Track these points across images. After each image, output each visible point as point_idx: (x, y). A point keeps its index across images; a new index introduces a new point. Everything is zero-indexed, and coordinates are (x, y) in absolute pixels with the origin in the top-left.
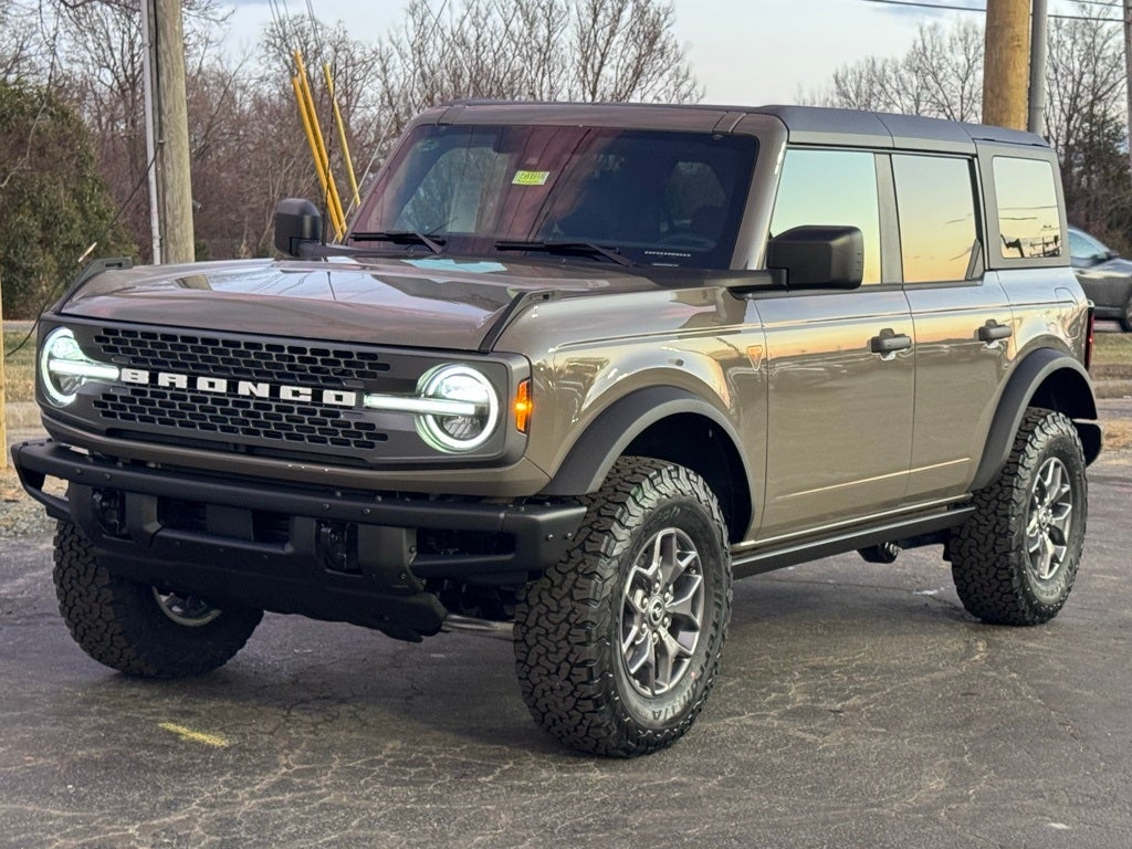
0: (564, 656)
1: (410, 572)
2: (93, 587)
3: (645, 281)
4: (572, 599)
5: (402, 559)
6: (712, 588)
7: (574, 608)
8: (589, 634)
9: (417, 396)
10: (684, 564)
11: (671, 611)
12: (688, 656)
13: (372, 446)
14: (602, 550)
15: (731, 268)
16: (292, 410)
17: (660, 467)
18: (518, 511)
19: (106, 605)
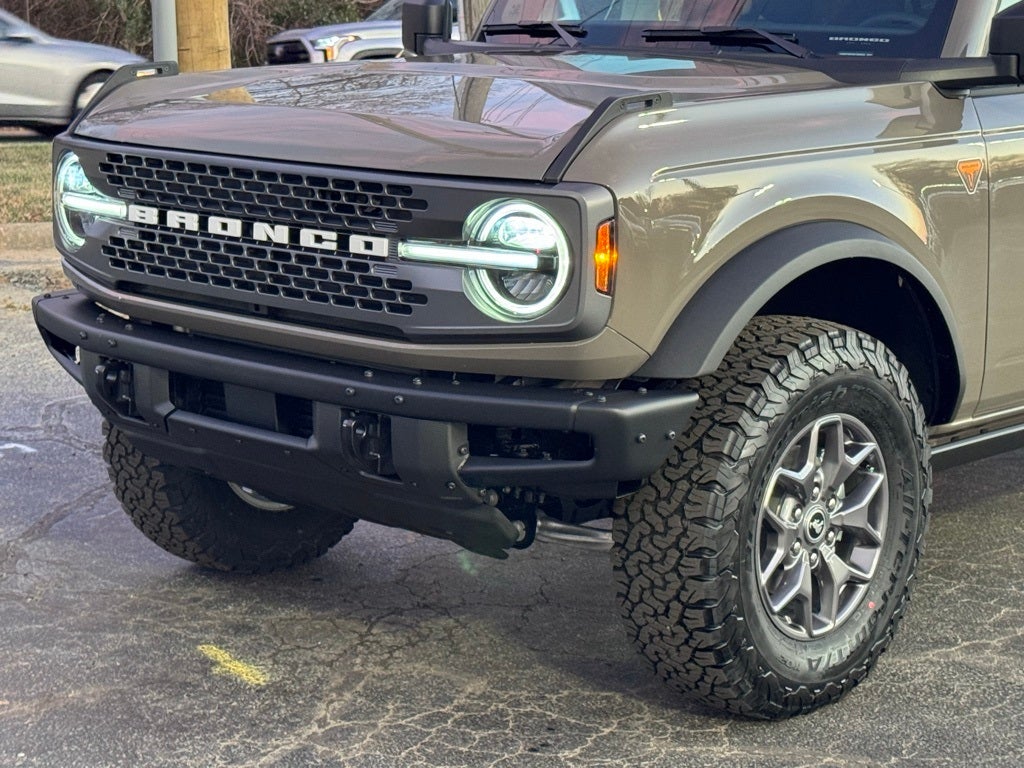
0: (674, 593)
1: (459, 479)
2: (142, 469)
3: (820, 77)
4: (683, 517)
5: (448, 463)
6: (900, 490)
7: (686, 530)
8: (705, 564)
9: (464, 244)
10: (855, 461)
11: (838, 523)
12: (864, 581)
13: (407, 310)
14: (725, 451)
15: (942, 56)
16: (314, 260)
17: (816, 332)
18: (596, 402)
19: (160, 490)
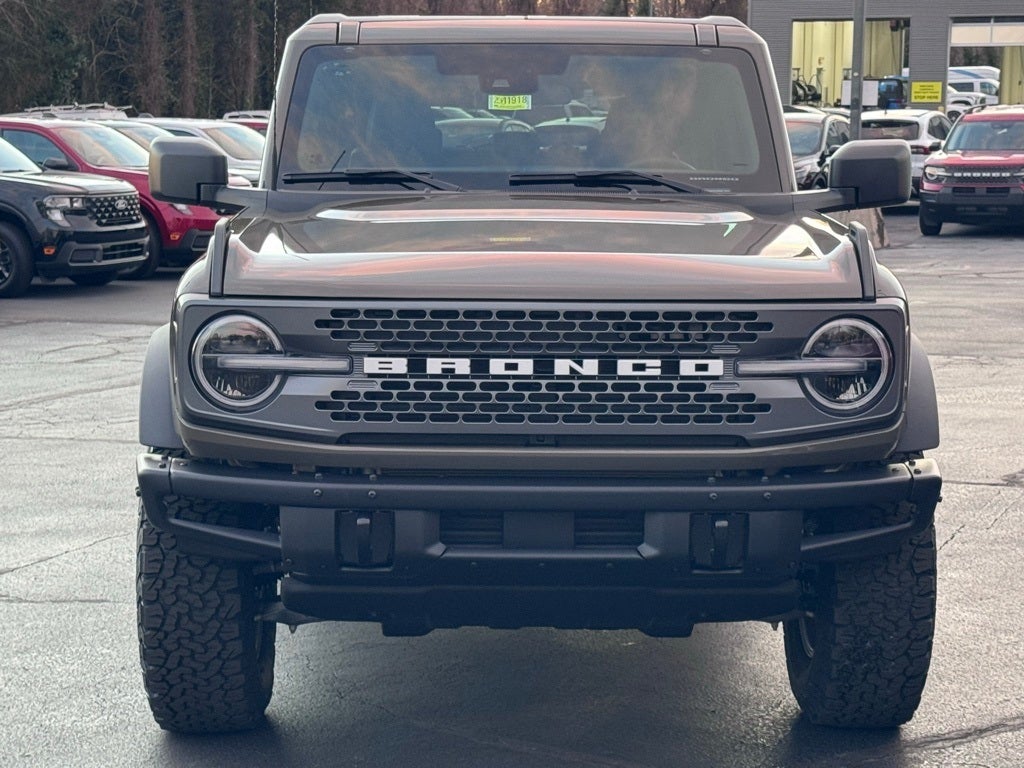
13: (751, 419)
16: (637, 387)
